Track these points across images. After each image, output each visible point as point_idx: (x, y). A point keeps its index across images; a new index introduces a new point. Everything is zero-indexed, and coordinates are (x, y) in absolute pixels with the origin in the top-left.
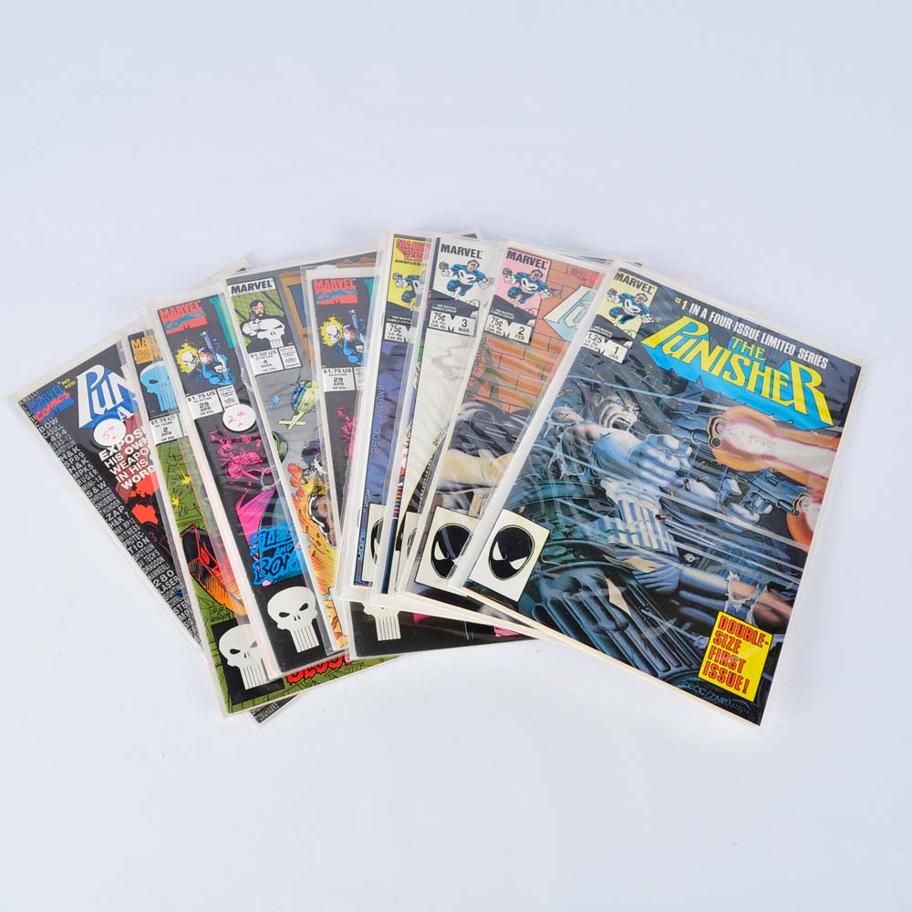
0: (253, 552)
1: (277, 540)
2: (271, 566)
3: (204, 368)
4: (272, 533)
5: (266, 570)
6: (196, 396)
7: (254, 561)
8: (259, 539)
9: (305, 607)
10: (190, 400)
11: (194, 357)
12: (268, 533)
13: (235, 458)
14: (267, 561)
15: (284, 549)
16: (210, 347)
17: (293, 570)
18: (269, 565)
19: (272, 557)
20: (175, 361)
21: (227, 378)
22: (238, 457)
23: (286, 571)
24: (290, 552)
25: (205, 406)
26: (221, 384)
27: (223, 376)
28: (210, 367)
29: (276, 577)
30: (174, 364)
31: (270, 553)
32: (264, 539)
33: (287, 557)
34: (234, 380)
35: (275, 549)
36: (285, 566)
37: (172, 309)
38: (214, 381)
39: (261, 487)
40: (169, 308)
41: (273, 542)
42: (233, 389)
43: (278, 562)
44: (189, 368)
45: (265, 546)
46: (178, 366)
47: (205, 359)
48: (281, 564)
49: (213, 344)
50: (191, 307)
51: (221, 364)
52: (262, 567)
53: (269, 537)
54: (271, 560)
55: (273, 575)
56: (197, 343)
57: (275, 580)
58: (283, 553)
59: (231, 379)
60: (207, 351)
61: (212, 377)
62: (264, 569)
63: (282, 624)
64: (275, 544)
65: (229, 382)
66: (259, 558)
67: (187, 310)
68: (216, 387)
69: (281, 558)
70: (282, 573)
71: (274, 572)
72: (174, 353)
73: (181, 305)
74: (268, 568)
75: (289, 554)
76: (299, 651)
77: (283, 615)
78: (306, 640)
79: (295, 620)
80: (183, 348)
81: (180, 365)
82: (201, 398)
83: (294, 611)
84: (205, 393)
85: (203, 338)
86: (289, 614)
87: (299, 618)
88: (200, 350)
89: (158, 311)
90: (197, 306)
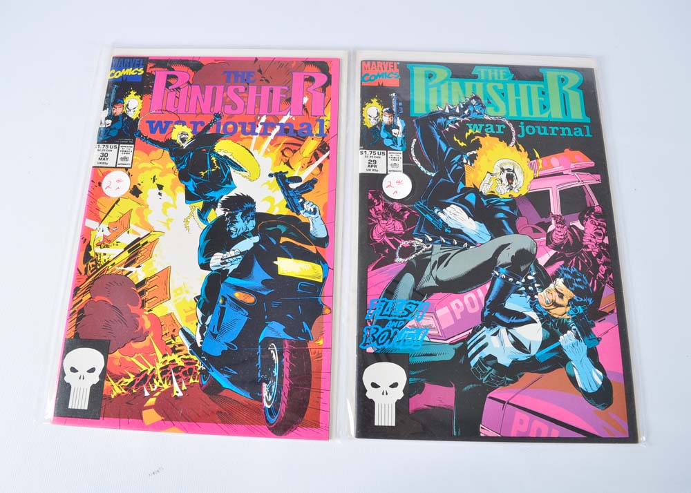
0: (368, 317)
1: (392, 314)
2: (379, 336)
3: (383, 128)
4: (390, 305)
5: (374, 337)
6: (368, 151)
7: (367, 325)
8: (377, 306)
9: (394, 385)
10: (362, 153)
11: (378, 114)
12: (387, 303)
13: (382, 222)
14: (377, 329)
15: (395, 324)
16: (394, 110)
17: (396, 347)
18: (378, 334)
19: (383, 327)
20: (362, 112)
21: (399, 144)
22: (385, 222)
23: (390, 346)
24: (400, 328)
25: (372, 163)
26: (393, 147)
27: (396, 141)
28: (389, 128)
29: (380, 347)
30: (359, 114)
31: (382, 323)
32: (382, 308)
33: (396, 333)
34: (405, 147)
35: (389, 320)
36: (391, 340)
37: (374, 63)
38: (388, 142)
39: (395, 257)
40: (371, 61)
41: (388, 313)
42: (401, 156)
43: (387, 334)
44: (371, 123)
45: (381, 315)
46: (362, 118)
47: (386, 119)
48: (388, 337)
49: (398, 107)
50: (391, 66)
51: (398, 128)
52: (372, 333)
53: (387, 308)
54: (381, 330)
55: (379, 344)
56: (385, 102)
57: (378, 350)
58: (393, 328)
59: (402, 146)
60: (390, 112)
61: (387, 138)
62: (372, 335)
63: (371, 394)
64: (389, 316)
65: (400, 148)
66: (371, 324)
67: (386, 68)
68: (388, 148)
69: (390, 331)
70: (386, 346)
71: (380, 342)
72: (363, 105)
73: (382, 61)
74: (376, 336)
75: (397, 330)
76: (376, 424)
77: (374, 385)
78: (385, 416)
79: (383, 394)
80: (372, 102)
81: (364, 118)
82: (372, 155)
83: (385, 386)
84: (377, 151)
85: (391, 99)
86: (379, 387)
87: (387, 394)
88: (385, 109)
89: (362, 62)
90: (395, 67)
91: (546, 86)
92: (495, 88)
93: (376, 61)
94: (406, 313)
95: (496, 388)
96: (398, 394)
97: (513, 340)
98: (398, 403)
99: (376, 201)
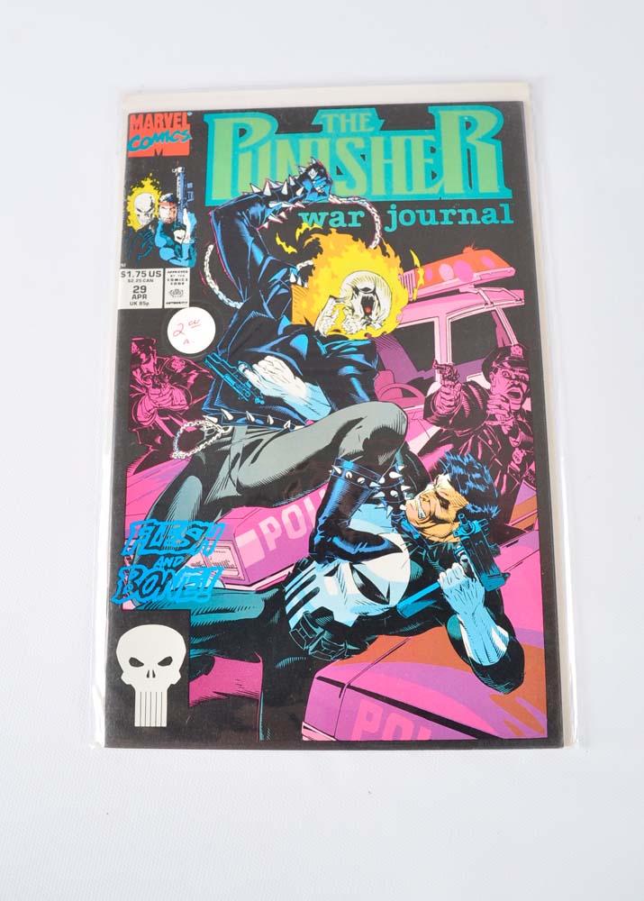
0: (127, 551)
1: (165, 545)
2: (144, 582)
3: (159, 229)
4: (162, 530)
5: (135, 585)
6: (134, 272)
7: (124, 564)
8: (142, 533)
9: (167, 662)
10: (124, 276)
11: (152, 205)
12: (157, 528)
13: (152, 391)
14: (140, 571)
15: (169, 562)
16: (180, 196)
17: (171, 599)
18: (142, 578)
19: (150, 567)
20: (126, 204)
21: (186, 255)
22: (158, 391)
23: (161, 598)
24: (177, 569)
25: (140, 292)
26: (174, 262)
27: (180, 251)
28: (169, 229)
29: (144, 600)
30: (122, 207)
31: (148, 560)
32: (149, 536)
33: (170, 576)
34: (194, 260)
35: (159, 556)
36: (163, 588)
37: (149, 118)
38: (166, 254)
39: (172, 450)
40: (145, 115)
41: (159, 544)
42: (188, 276)
43: (155, 578)
44: (139, 222)
45: (146, 548)
46: (127, 214)
47: (165, 214)
48: (158, 584)
49: (186, 195)
50: (176, 120)
51: (183, 227)
52: (131, 578)
53: (156, 536)
54: (146, 572)
55: (142, 596)
56: (165, 184)
57: (142, 604)
58: (166, 568)
59: (190, 258)
60: (173, 200)
61: (166, 246)
62: (133, 581)
63: (130, 676)
64: (160, 548)
65: (187, 263)
66: (131, 563)
67: (168, 125)
68: (167, 264)
69: (160, 574)
70: (155, 598)
71: (144, 592)
72: (129, 192)
73: (163, 113)
74: (138, 582)
75: (173, 571)
76: (137, 724)
77: (135, 663)
78: (152, 711)
79: (148, 676)
80: (142, 186)
81: (129, 214)
82: (140, 277)
83: (151, 663)
84: (147, 271)
85: (174, 177)
86: (142, 664)
87: (154, 676)
88: (164, 197)
89: (130, 116)
90: (185, 120)
91: (439, 137)
92: (350, 146)
93: (153, 114)
94: (187, 542)
95: (329, 663)
96: (173, 675)
97: (360, 582)
98: (172, 689)
99: (143, 356)
